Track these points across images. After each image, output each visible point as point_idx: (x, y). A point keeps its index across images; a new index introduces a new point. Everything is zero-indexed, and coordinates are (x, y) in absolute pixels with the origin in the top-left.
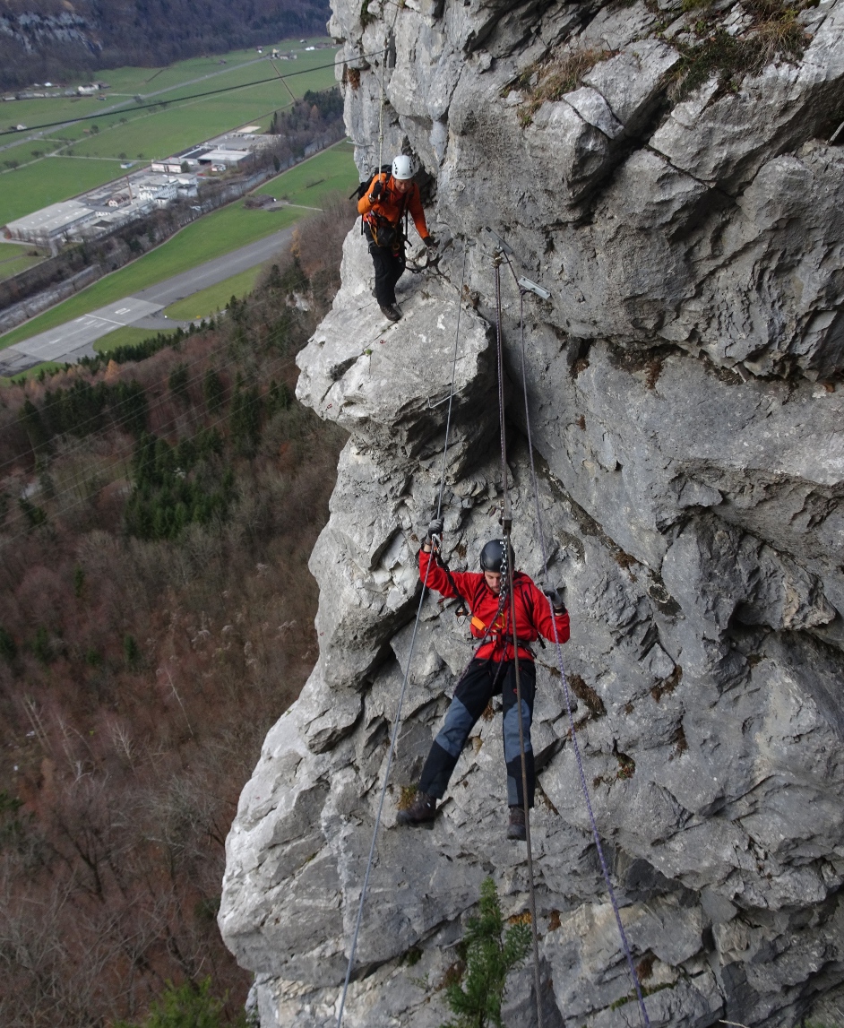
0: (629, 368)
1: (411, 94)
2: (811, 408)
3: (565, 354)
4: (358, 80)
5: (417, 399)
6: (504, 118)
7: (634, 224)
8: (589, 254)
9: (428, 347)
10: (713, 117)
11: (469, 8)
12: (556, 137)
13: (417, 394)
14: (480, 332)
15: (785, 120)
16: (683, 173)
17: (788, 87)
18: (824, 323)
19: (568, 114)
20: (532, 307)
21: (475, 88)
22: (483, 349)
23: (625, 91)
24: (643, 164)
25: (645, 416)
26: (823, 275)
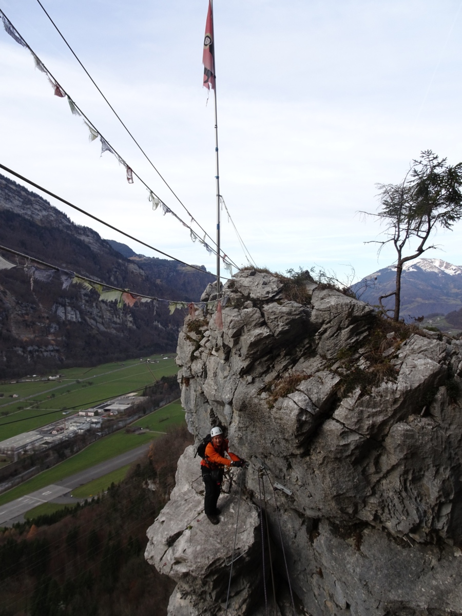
0: (344, 536)
1: (214, 391)
3: (304, 528)
4: (189, 383)
5: (219, 559)
6: (260, 404)
7: (332, 456)
8: (311, 471)
9: (224, 524)
10: (361, 405)
11: (241, 358)
12: (286, 414)
13: (219, 555)
14: (255, 514)
15: (396, 406)
16: (352, 431)
17: (394, 392)
18: (447, 510)
19: (291, 403)
20: (283, 499)
21: (245, 391)
22: (257, 525)
23: (317, 393)
24: (331, 426)
25: (358, 570)
26: (438, 482)
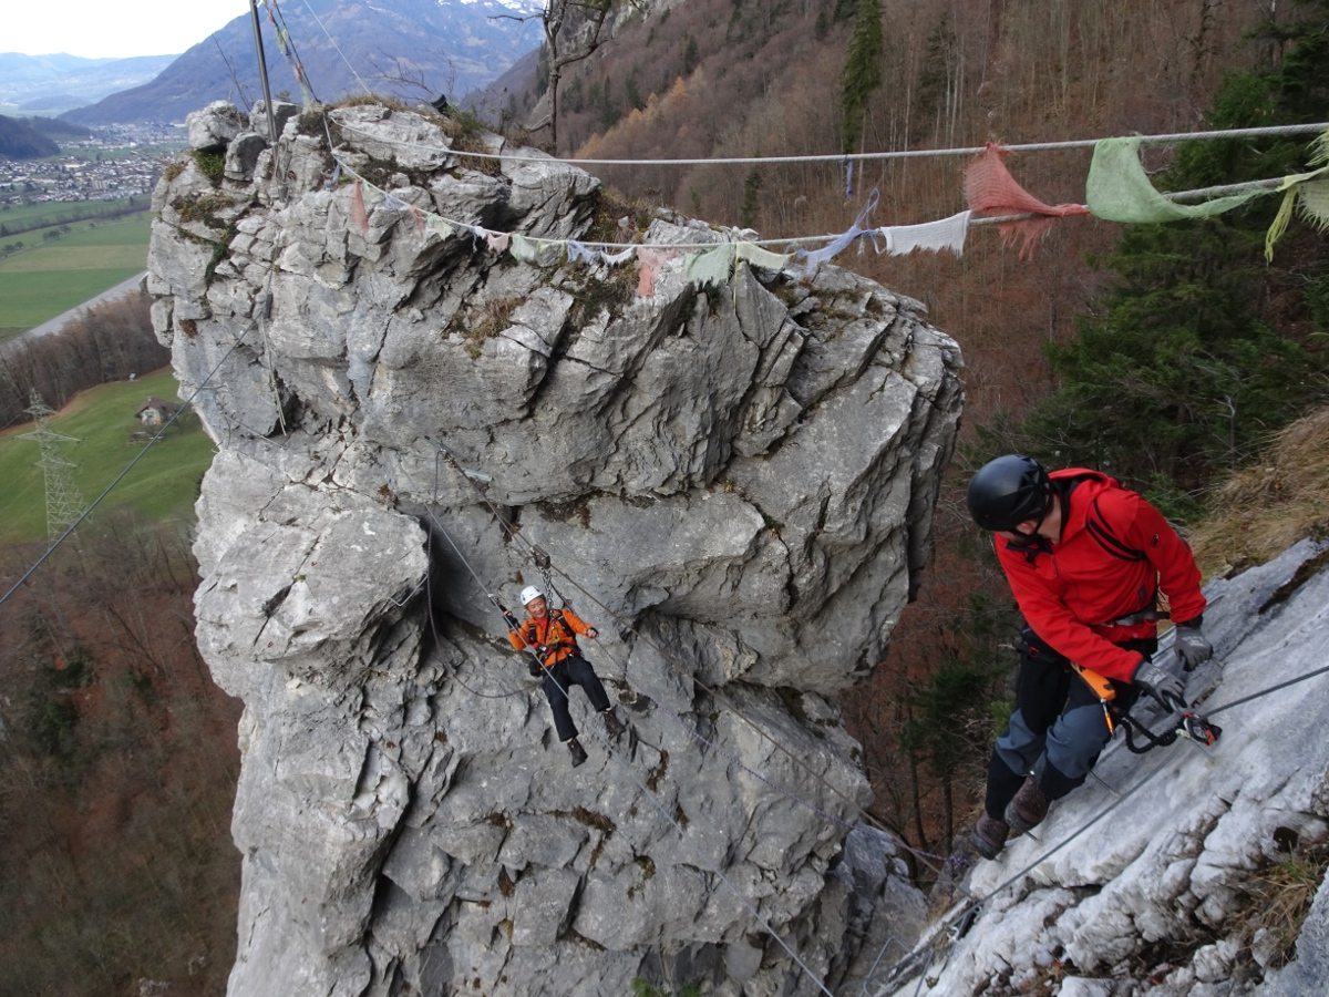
0: (561, 518)
1: (308, 340)
2: (706, 508)
3: (496, 525)
4: (195, 329)
5: (378, 604)
6: (451, 354)
7: (572, 410)
8: (533, 438)
9: (365, 555)
10: (612, 333)
11: (395, 279)
12: (509, 362)
13: (377, 599)
14: (414, 527)
15: (654, 328)
16: (602, 371)
17: (651, 310)
18: (703, 448)
19: (513, 346)
20: (469, 492)
21: (415, 334)
22: (424, 540)
23: (546, 324)
24: (567, 369)
25: (593, 550)
26: (696, 418)
